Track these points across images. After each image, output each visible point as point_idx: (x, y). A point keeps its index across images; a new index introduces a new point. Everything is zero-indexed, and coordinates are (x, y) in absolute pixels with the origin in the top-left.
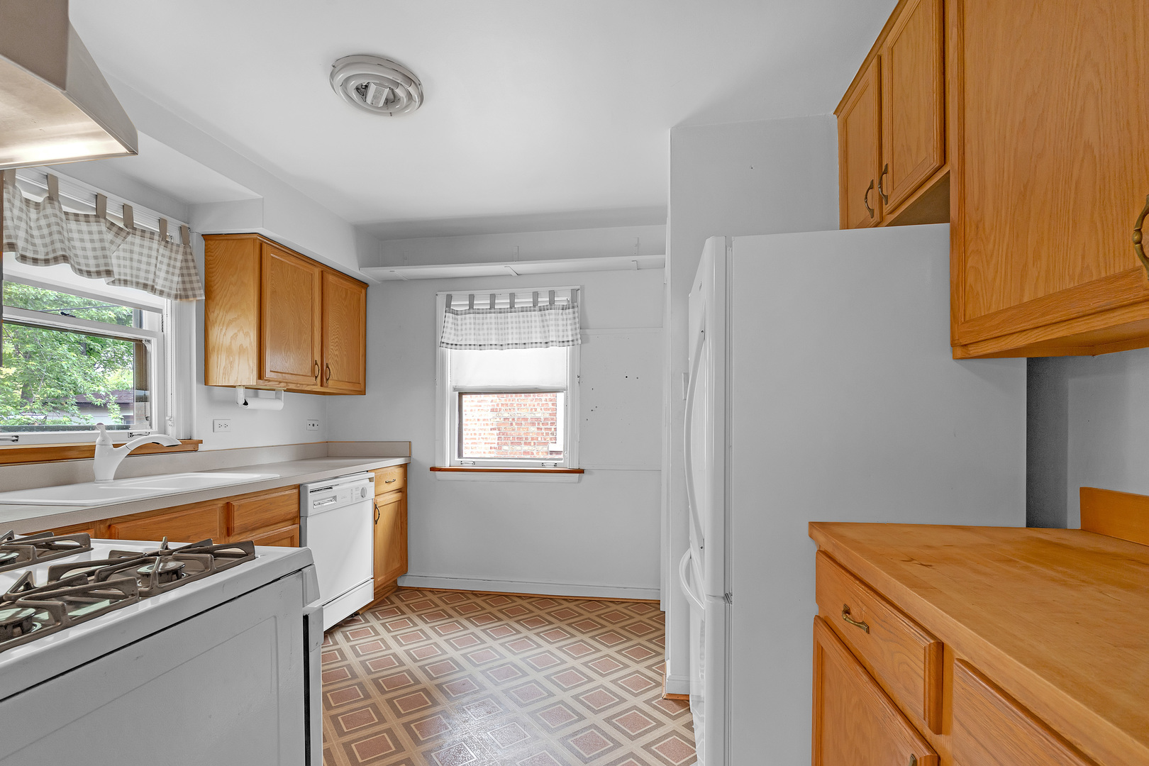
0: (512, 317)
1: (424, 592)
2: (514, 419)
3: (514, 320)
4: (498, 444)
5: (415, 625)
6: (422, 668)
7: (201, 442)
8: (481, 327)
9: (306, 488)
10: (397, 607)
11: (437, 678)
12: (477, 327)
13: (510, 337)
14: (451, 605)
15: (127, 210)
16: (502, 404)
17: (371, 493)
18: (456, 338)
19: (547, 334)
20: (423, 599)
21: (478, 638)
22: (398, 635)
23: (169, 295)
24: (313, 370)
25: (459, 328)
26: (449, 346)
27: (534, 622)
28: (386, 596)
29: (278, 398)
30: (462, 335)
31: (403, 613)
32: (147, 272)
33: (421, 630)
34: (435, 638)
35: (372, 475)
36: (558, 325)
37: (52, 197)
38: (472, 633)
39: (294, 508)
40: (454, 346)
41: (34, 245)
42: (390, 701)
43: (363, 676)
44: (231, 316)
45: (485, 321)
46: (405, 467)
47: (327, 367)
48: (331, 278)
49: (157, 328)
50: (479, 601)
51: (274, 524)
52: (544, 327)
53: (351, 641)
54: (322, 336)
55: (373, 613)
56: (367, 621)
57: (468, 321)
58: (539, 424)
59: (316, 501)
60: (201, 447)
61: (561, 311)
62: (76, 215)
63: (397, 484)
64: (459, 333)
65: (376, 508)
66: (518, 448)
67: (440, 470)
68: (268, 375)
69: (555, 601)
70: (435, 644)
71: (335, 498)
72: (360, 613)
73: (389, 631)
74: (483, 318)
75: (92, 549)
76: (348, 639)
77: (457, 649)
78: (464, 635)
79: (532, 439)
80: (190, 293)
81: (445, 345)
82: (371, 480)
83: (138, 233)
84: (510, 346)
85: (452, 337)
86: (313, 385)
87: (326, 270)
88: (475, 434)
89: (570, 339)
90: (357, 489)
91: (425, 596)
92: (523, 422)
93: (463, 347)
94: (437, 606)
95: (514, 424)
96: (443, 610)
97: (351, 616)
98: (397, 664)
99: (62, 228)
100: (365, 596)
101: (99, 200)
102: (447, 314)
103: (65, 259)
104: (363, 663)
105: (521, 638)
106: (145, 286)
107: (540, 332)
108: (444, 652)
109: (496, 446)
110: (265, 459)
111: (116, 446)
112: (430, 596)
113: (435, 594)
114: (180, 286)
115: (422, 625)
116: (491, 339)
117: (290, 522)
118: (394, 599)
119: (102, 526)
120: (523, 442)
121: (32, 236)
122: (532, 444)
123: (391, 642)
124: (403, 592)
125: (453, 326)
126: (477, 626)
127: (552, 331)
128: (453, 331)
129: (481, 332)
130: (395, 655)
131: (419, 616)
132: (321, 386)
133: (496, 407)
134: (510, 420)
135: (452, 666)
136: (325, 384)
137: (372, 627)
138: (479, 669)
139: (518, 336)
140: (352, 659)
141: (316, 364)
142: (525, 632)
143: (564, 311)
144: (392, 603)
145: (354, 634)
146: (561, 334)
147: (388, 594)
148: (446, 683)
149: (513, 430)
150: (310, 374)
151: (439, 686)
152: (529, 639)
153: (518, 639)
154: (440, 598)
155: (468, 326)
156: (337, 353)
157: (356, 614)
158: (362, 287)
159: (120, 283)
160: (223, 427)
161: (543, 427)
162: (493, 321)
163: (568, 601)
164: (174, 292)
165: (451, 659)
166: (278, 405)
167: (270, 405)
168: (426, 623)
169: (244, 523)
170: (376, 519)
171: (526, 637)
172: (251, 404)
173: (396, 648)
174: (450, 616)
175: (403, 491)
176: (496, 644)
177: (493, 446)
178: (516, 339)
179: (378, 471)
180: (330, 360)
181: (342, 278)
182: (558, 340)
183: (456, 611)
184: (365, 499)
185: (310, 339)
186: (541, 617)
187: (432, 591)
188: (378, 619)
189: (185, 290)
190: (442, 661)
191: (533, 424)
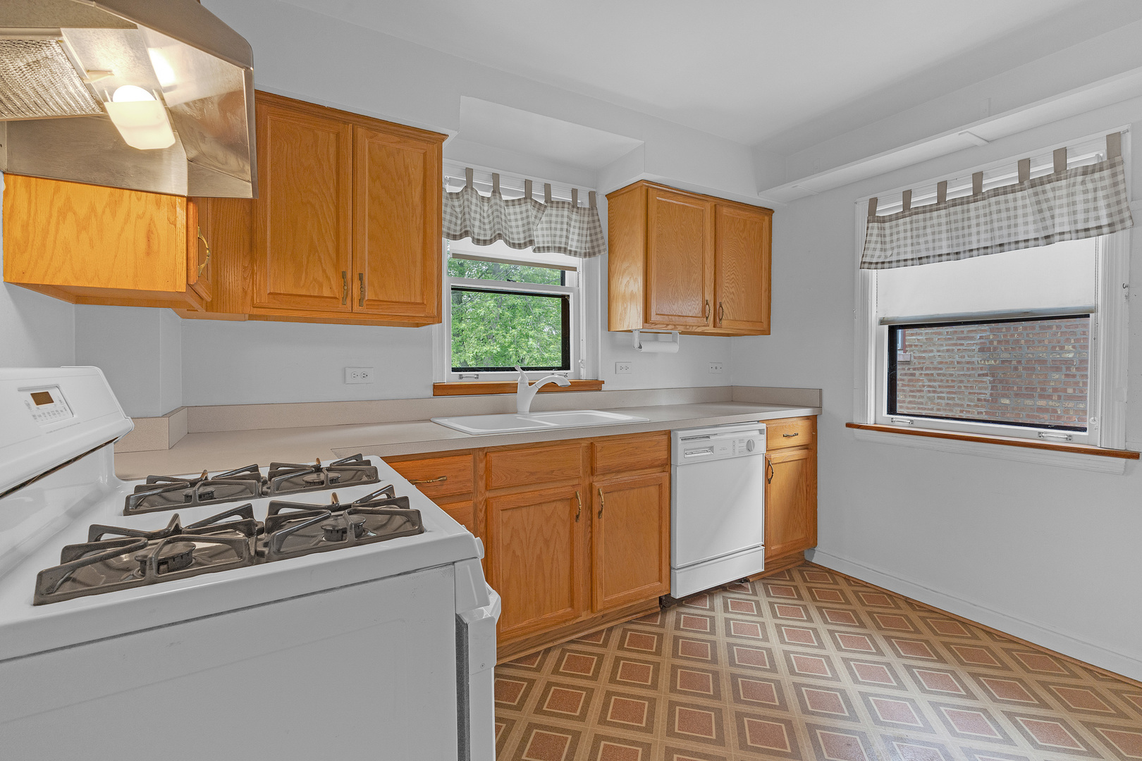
0: (977, 209)
1: (836, 577)
2: (1019, 362)
3: (981, 212)
4: (991, 394)
5: (810, 620)
6: (797, 686)
7: (603, 382)
8: (921, 232)
9: (676, 435)
10: (796, 588)
11: (813, 713)
12: (915, 233)
13: (974, 238)
14: (869, 609)
15: (547, 188)
16: (999, 342)
17: (761, 446)
18: (883, 254)
19: (1049, 222)
20: (832, 586)
21: (896, 677)
22: (783, 625)
23: (580, 255)
24: (704, 311)
25: (888, 239)
26: (873, 266)
27: (1007, 688)
28: (786, 567)
29: (675, 341)
30: (892, 249)
31: (800, 597)
32: (561, 236)
33: (814, 630)
34: (830, 650)
35: (763, 426)
36: (1074, 203)
37: (496, 190)
38: (888, 665)
39: (664, 455)
40: (879, 266)
41: (485, 230)
42: (739, 716)
43: (724, 667)
44: (625, 265)
45: (928, 223)
46: (813, 420)
47: (721, 306)
48: (725, 211)
49: (575, 284)
50: (914, 616)
51: (642, 469)
52: (1040, 211)
53: (729, 612)
54: (715, 273)
55: (765, 585)
56: (755, 593)
57: (901, 228)
58: (1068, 369)
59: (687, 450)
60: (604, 387)
61: (1080, 179)
62: (513, 201)
63: (801, 439)
64: (888, 246)
65: (769, 465)
66: (1029, 402)
67: (859, 427)
68: (654, 318)
69: (1064, 666)
70: (828, 658)
71: (711, 448)
72: (751, 580)
73: (775, 616)
74: (925, 220)
75: (379, 481)
76: (726, 609)
77: (856, 681)
78: (874, 662)
79: (1055, 390)
80: (596, 250)
81: (866, 265)
82: (761, 431)
83: (555, 205)
84: (975, 253)
85: (877, 253)
86: (704, 326)
87: (719, 203)
88: (953, 381)
89: (1104, 221)
90: (741, 441)
91: (836, 583)
92: (1036, 366)
93: (894, 264)
94: (848, 602)
95: (1020, 368)
96: (854, 612)
97: (740, 580)
98: (768, 667)
99: (501, 213)
100: (753, 563)
101: (528, 184)
102: (870, 225)
103: (500, 236)
104: (730, 646)
105: (973, 709)
106: (559, 250)
107: (1035, 222)
108: (836, 678)
109: (988, 397)
110: (664, 401)
111: (530, 384)
112: (843, 585)
113: (850, 585)
114: (589, 245)
115: (818, 623)
116: (941, 247)
117: (659, 469)
118: (796, 575)
119: (481, 453)
120: (1036, 394)
121: (484, 224)
122: (1055, 397)
123: (772, 632)
124: (811, 569)
125: (879, 239)
126: (899, 656)
127: (1062, 215)
128: (879, 246)
129: (922, 240)
130: (769, 651)
131: (819, 609)
132: (714, 327)
133: (988, 345)
134: (1014, 363)
135: (840, 705)
136: (718, 325)
137: (757, 603)
138: (882, 730)
139: (989, 235)
140: (721, 637)
141: (707, 304)
142: (983, 701)
143: (1088, 178)
144: (792, 579)
145: (736, 605)
146: (1080, 217)
147: (789, 567)
148: (824, 728)
149: (1019, 376)
150: (700, 315)
151: (811, 728)
152: (990, 717)
153: (968, 708)
154: (856, 593)
155: (902, 235)
156: (733, 290)
157: (745, 580)
158: (766, 214)
159: (544, 250)
160: (624, 370)
161: (1078, 373)
162: (943, 220)
163: (1095, 677)
164: (583, 251)
165: (843, 692)
166: (674, 348)
167: (669, 348)
168: (826, 622)
169: (607, 464)
170: (769, 477)
171: (985, 711)
172: (645, 348)
173: (774, 643)
174: (862, 625)
175: (810, 448)
176: (923, 700)
177: (982, 397)
178: (986, 240)
179: (770, 422)
180: (724, 299)
181: (739, 209)
182: (1073, 229)
183: (873, 619)
184: (752, 453)
185: (700, 278)
186: (1025, 685)
187: (847, 579)
188: (768, 595)
189: (593, 247)
190: (828, 689)
191: (1058, 369)
